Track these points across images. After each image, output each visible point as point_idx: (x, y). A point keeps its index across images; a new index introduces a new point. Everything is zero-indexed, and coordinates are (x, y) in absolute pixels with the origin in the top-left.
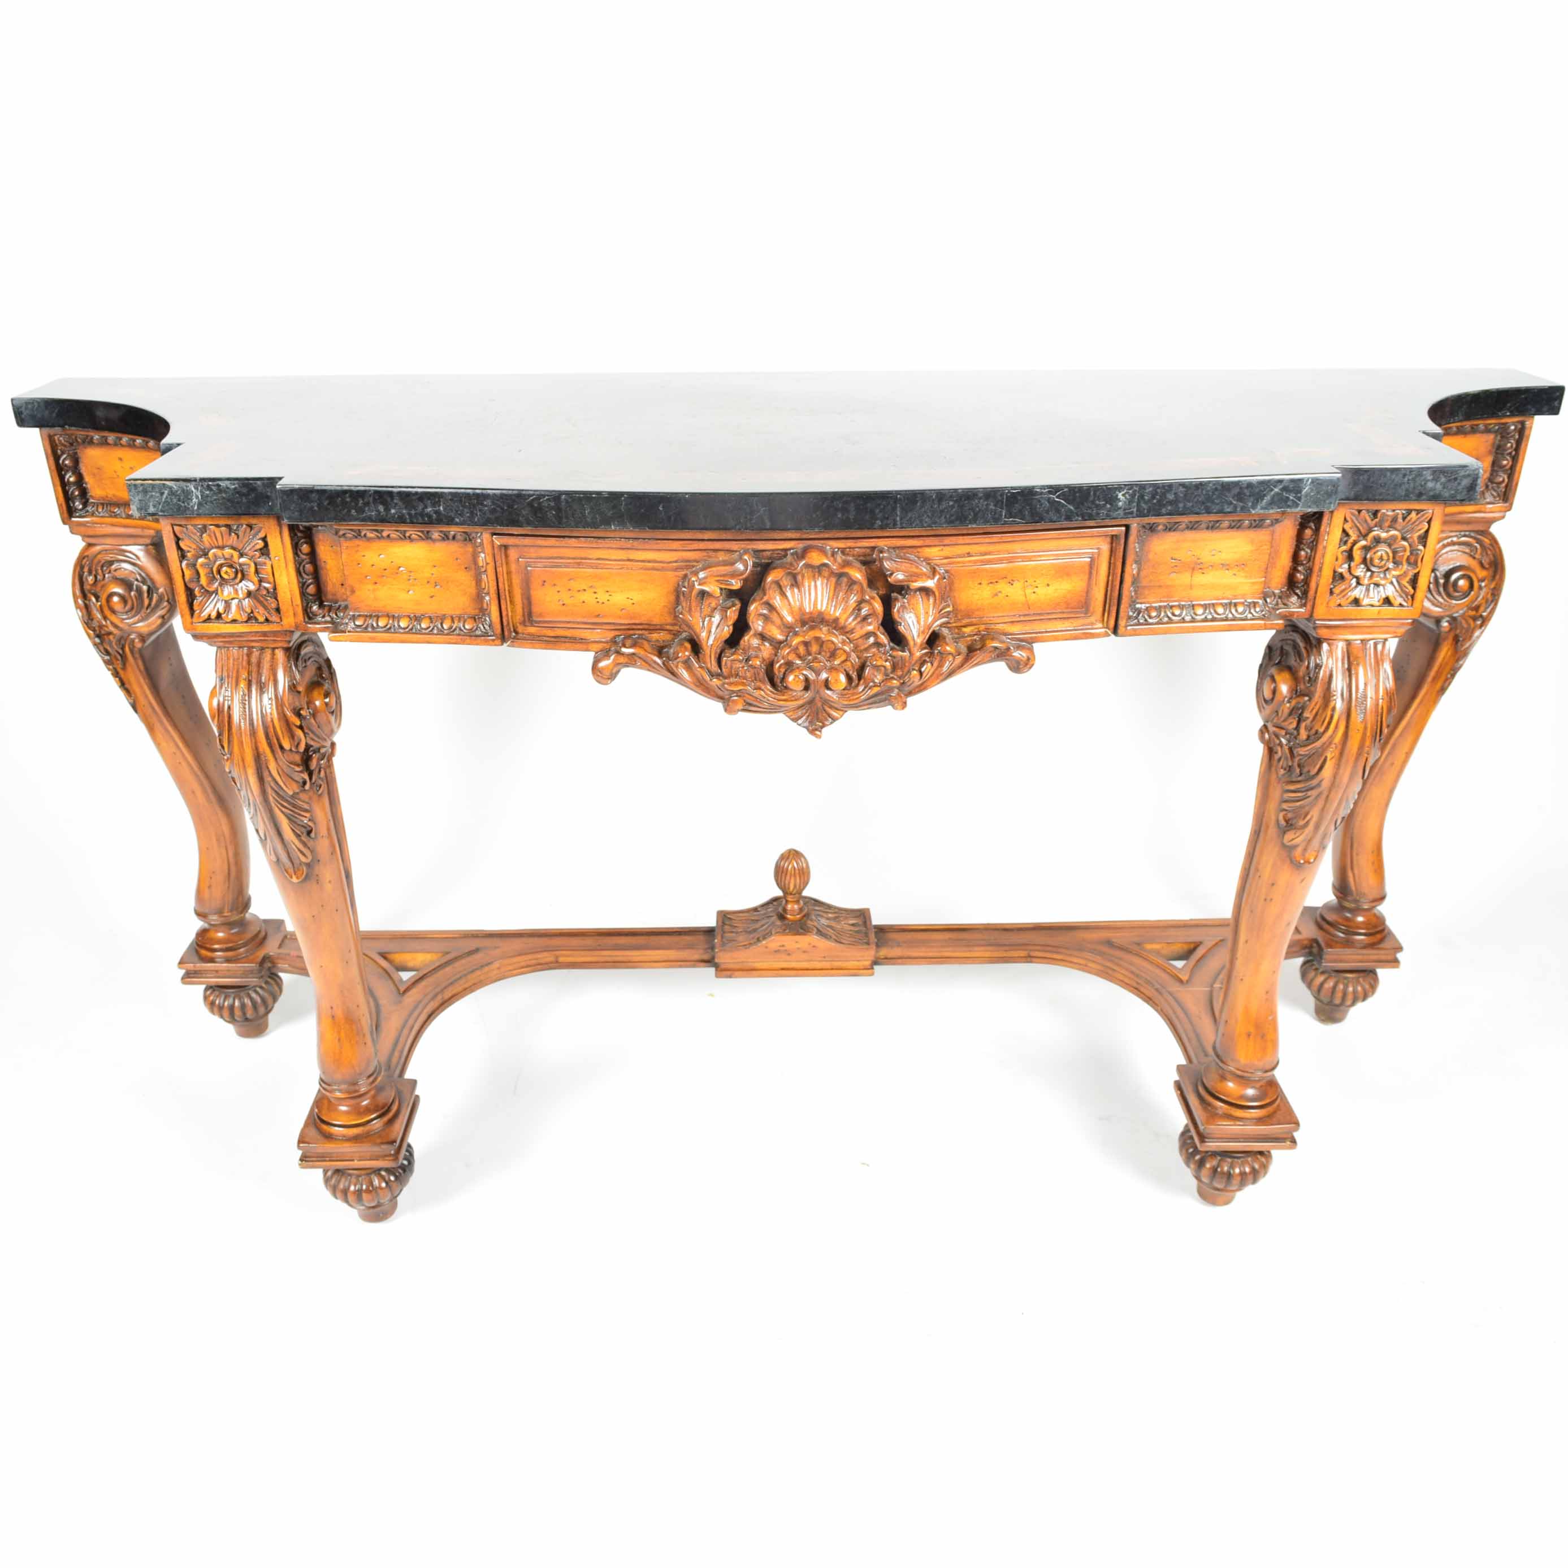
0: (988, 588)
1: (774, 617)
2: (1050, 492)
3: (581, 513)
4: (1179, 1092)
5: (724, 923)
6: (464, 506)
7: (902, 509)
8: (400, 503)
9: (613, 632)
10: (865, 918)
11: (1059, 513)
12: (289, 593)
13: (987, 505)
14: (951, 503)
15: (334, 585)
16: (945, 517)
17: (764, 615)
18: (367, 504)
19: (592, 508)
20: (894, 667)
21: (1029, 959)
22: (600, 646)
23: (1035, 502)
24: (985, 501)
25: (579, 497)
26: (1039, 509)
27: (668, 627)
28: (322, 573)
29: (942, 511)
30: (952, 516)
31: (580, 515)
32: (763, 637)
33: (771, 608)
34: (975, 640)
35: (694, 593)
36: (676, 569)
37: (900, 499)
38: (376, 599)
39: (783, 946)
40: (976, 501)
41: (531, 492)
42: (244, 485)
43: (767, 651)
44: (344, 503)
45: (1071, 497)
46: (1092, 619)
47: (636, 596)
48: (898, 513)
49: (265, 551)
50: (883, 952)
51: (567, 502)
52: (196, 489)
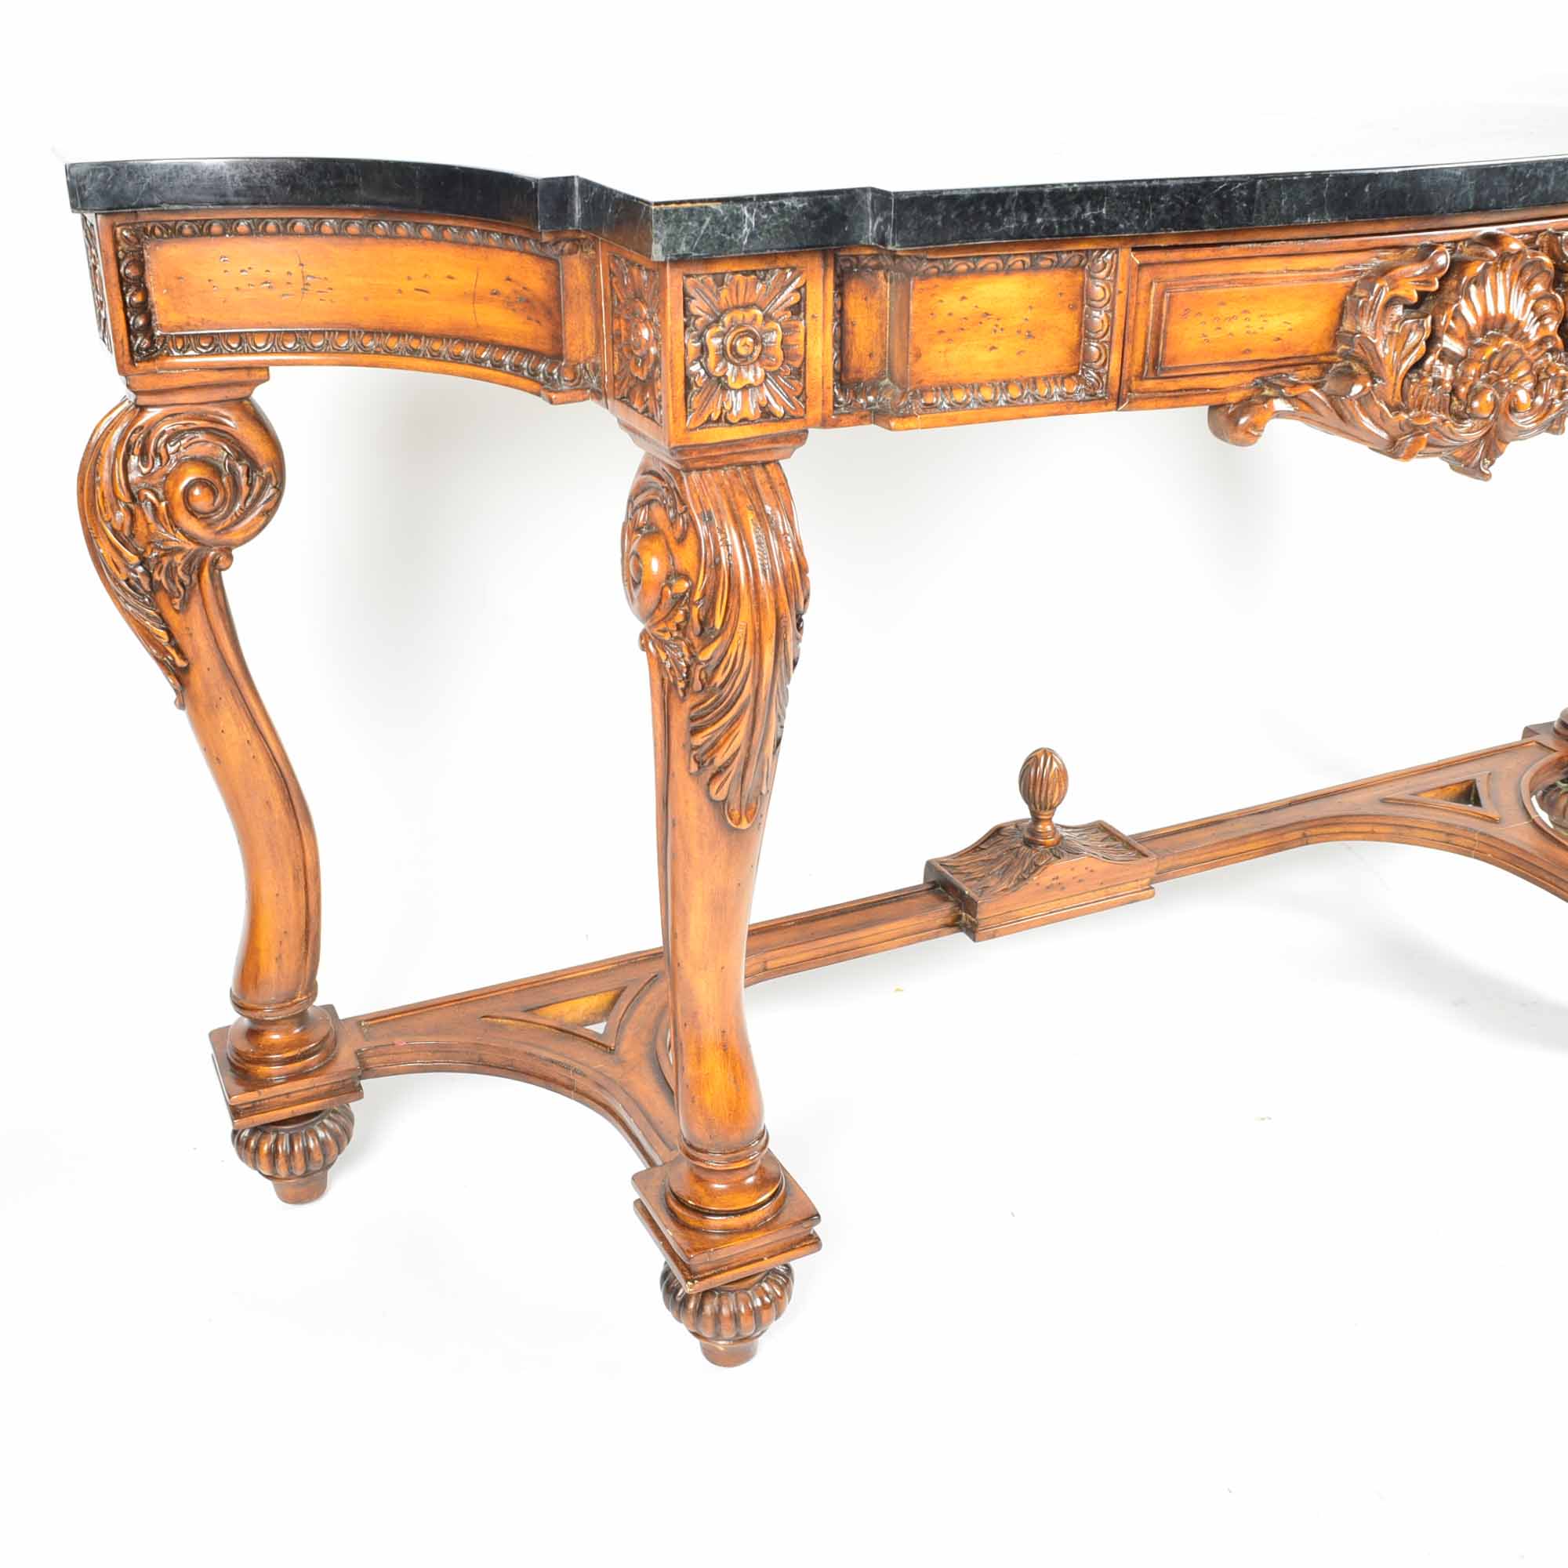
1: (1458, 326)
3: (1276, 203)
6: (1134, 206)
8: (1050, 208)
9: (1251, 374)
12: (820, 370)
15: (860, 356)
18: (1006, 213)
19: (1290, 196)
25: (1278, 182)
28: (848, 338)
31: (1275, 206)
32: (1444, 354)
33: (1458, 314)
35: (1382, 303)
38: (947, 364)
39: (1057, 878)
41: (1223, 179)
42: (816, 203)
43: (1448, 371)
44: (979, 213)
47: (1295, 319)
49: (798, 309)
51: (1263, 189)
52: (750, 211)
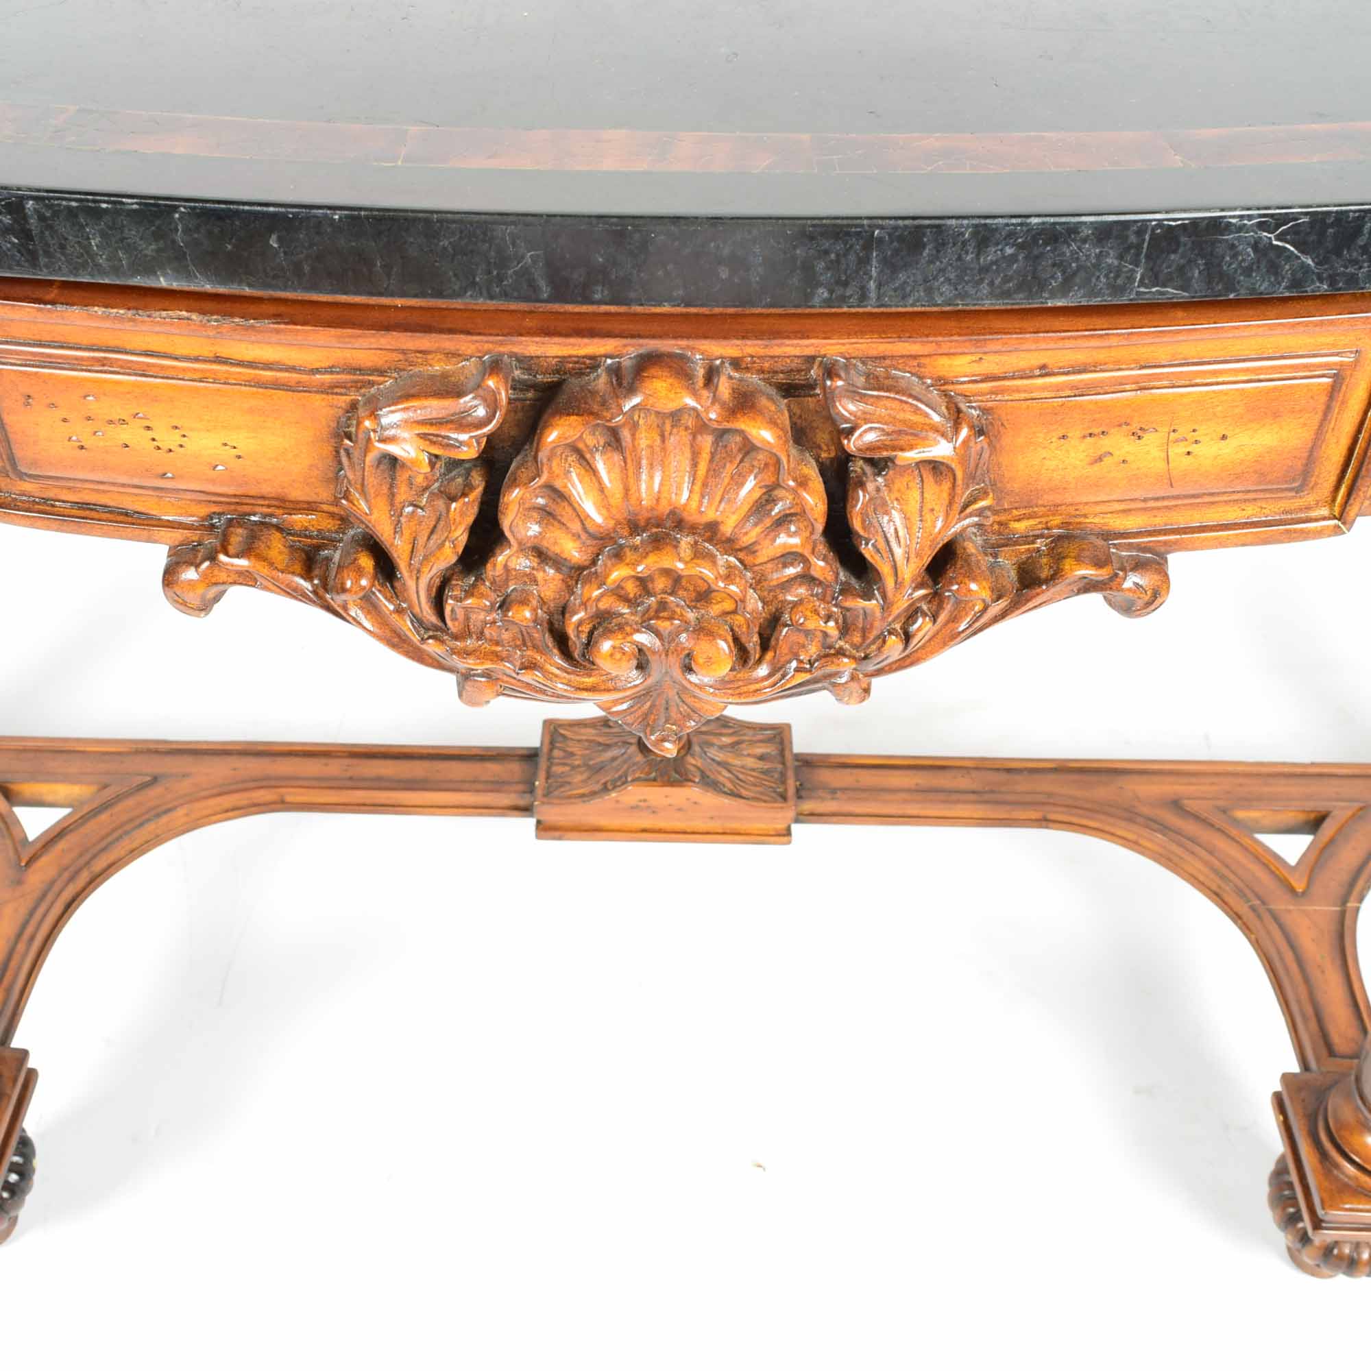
0: (1082, 447)
1: (565, 512)
2: (1262, 226)
4: (1281, 1118)
5: (552, 743)
7: (884, 261)
9: (202, 508)
10: (782, 742)
11: (1276, 274)
13: (1099, 256)
14: (1009, 251)
16: (991, 284)
17: (541, 509)
20: (845, 630)
21: (1044, 822)
22: (178, 535)
23: (1219, 250)
24: (1095, 246)
25: (69, 208)
26: (1229, 265)
27: (325, 507)
29: (985, 270)
30: (1006, 280)
32: (541, 554)
33: (558, 495)
34: (1038, 550)
35: (371, 458)
36: (329, 390)
37: (880, 240)
39: (645, 801)
40: (1074, 246)
43: (549, 581)
45: (1313, 238)
46: (1310, 499)
47: (244, 441)
48: (874, 273)
50: (807, 806)
